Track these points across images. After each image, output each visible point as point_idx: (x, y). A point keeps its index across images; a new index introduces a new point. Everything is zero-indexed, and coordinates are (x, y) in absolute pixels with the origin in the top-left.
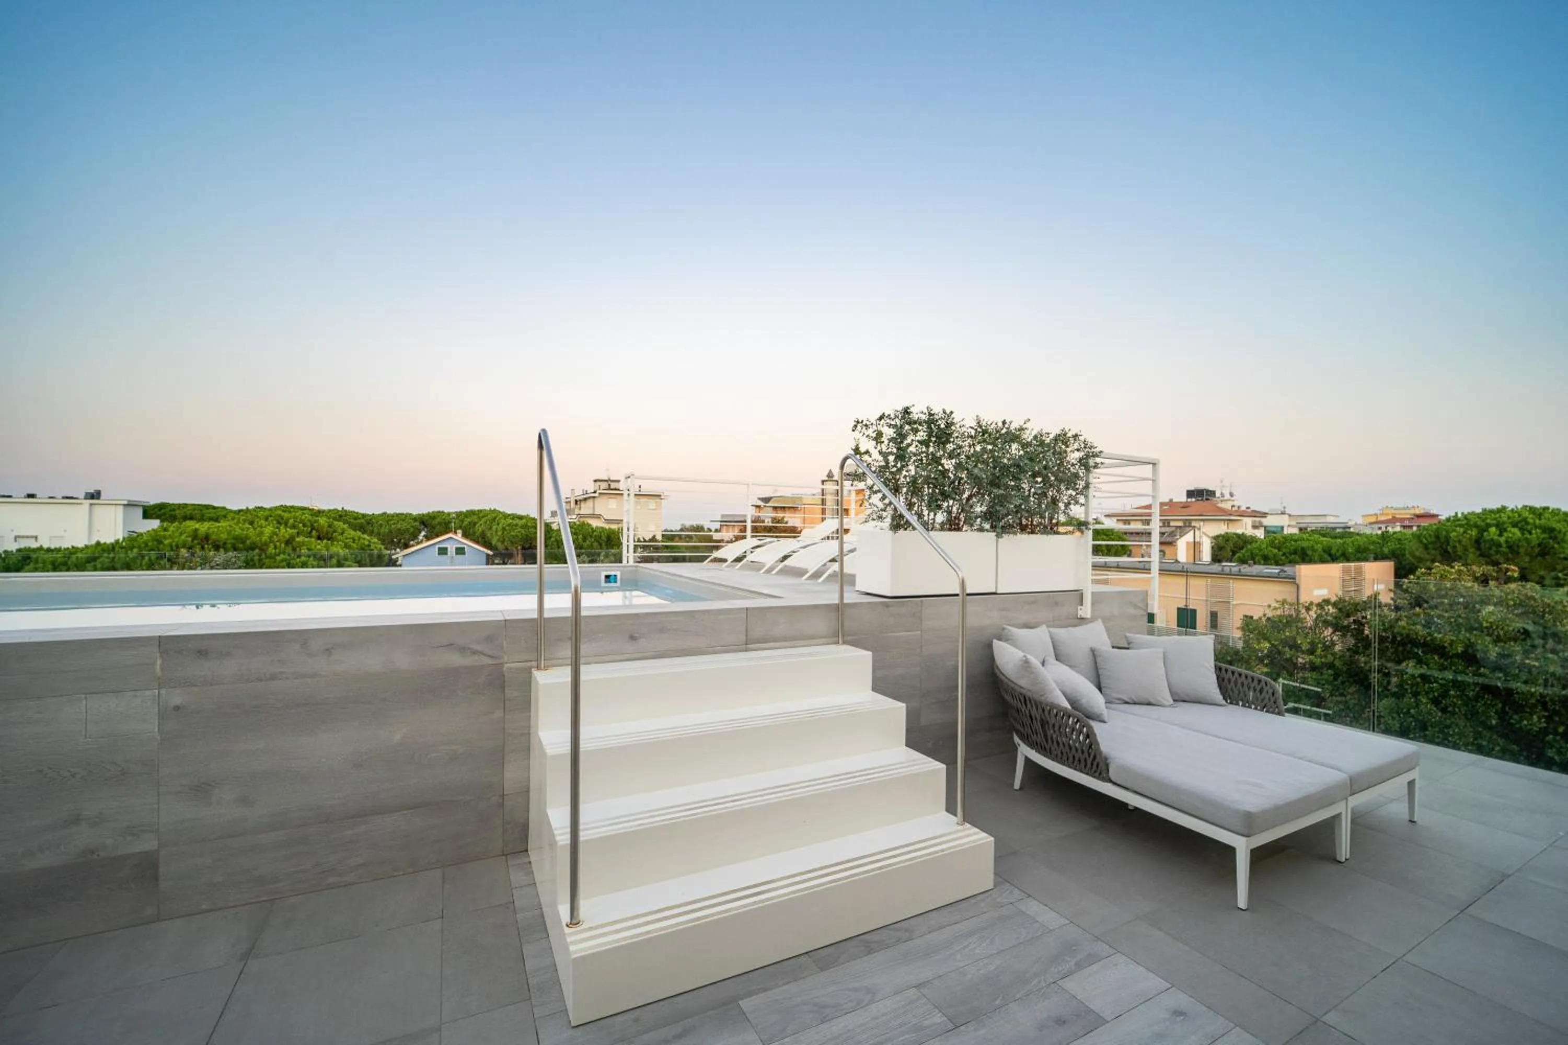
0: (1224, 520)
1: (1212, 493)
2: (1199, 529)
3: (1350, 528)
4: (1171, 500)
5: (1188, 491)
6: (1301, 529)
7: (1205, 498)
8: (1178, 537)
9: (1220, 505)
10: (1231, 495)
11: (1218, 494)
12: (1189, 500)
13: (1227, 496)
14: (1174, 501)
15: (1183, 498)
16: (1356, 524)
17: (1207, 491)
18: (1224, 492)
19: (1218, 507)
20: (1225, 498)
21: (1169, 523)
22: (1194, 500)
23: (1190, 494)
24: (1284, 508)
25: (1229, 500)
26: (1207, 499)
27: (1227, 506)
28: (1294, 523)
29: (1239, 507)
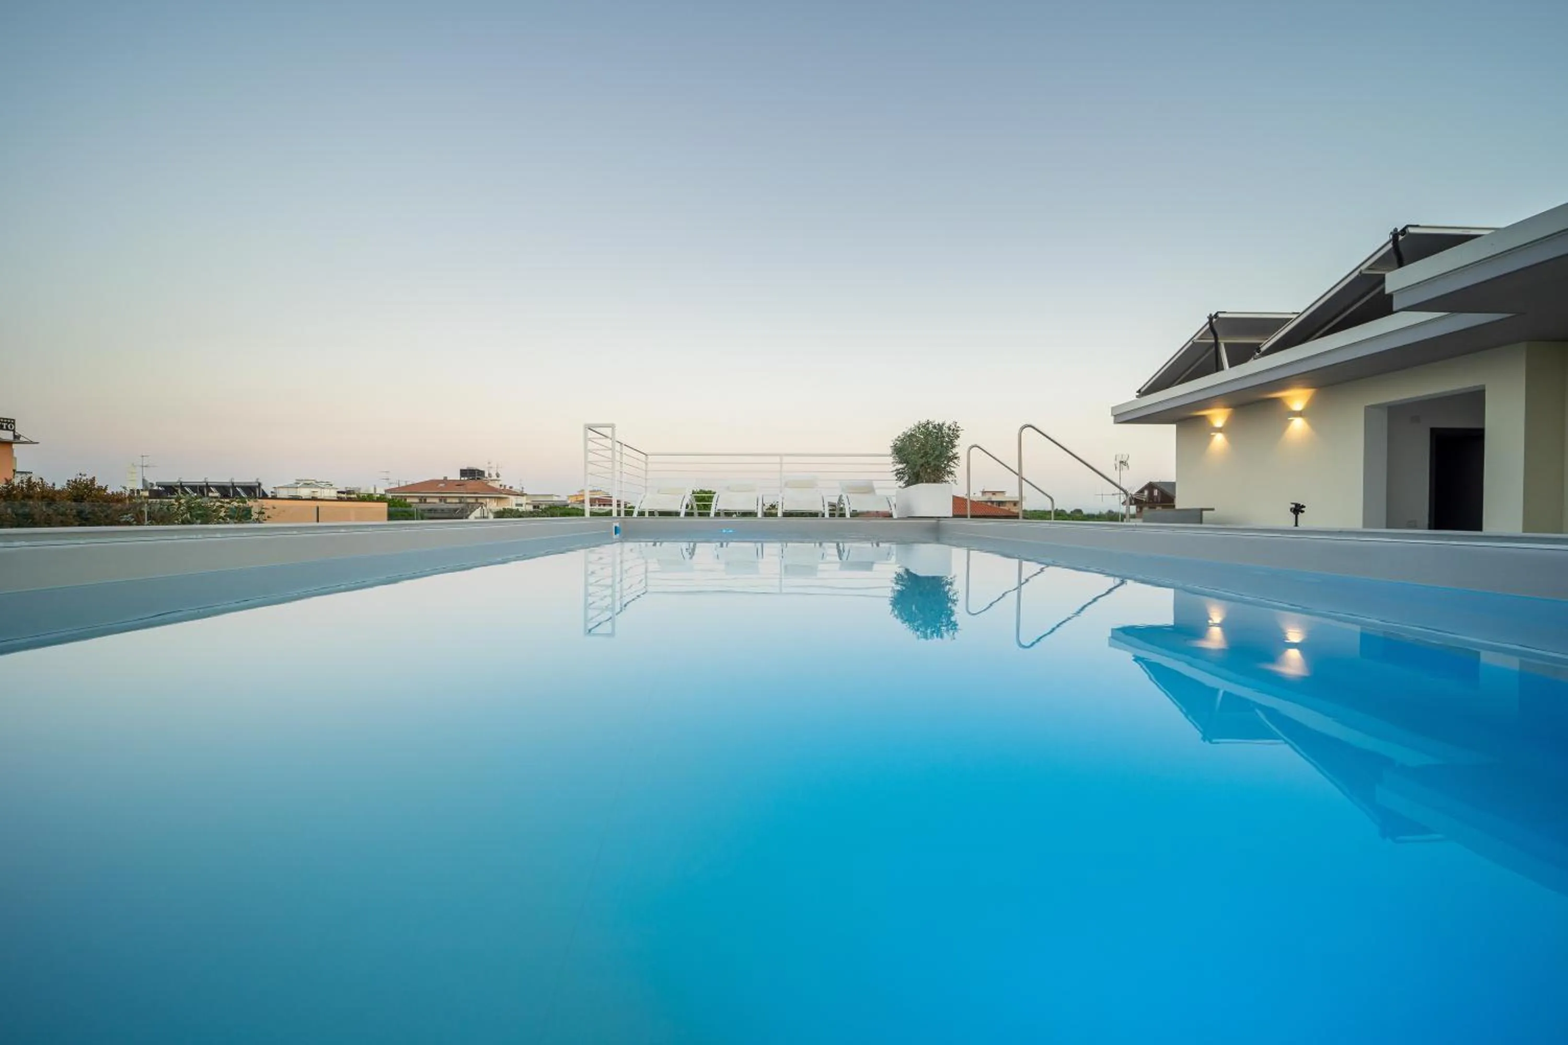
0: (495, 497)
1: (481, 473)
2: (486, 506)
3: (568, 505)
4: (445, 478)
5: (461, 471)
6: (534, 507)
7: (477, 477)
8: (469, 513)
9: (491, 484)
10: (498, 476)
11: (486, 475)
12: (462, 479)
13: (494, 477)
14: (448, 479)
15: (457, 477)
16: (571, 503)
17: (479, 471)
18: (491, 472)
19: (489, 486)
20: (492, 478)
21: (425, 500)
22: (466, 478)
23: (463, 473)
24: (522, 488)
25: (496, 480)
26: (478, 479)
27: (496, 485)
28: (529, 501)
29: (505, 486)
